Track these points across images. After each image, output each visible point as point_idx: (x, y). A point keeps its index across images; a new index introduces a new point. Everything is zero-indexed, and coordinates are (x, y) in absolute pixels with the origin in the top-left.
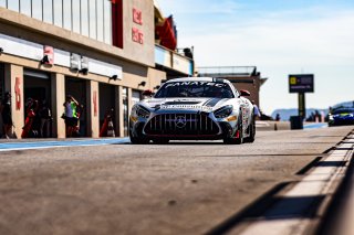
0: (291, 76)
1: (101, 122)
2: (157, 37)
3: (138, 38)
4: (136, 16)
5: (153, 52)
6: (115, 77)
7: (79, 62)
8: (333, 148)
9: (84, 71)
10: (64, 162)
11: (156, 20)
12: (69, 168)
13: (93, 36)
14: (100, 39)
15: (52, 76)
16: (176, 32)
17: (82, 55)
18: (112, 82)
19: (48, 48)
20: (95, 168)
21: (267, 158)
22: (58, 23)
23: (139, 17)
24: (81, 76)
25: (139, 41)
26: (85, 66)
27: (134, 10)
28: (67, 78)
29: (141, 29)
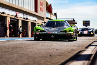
0: (83, 21)
1: (31, 33)
2: (47, 10)
3: (42, 10)
4: (41, 4)
5: (46, 14)
6: (35, 21)
7: (25, 16)
8: (95, 41)
9: (27, 19)
10: (21, 44)
11: (47, 5)
12: (22, 46)
13: (29, 9)
14: (31, 10)
15: (18, 20)
16: (52, 8)
17: (26, 14)
18: (35, 22)
19: (17, 12)
20: (29, 46)
21: (76, 44)
22: (20, 6)
23: (42, 4)
24: (26, 20)
25: (42, 11)
26: (27, 17)
27: (41, 2)
28: (22, 21)
29: (43, 7)
